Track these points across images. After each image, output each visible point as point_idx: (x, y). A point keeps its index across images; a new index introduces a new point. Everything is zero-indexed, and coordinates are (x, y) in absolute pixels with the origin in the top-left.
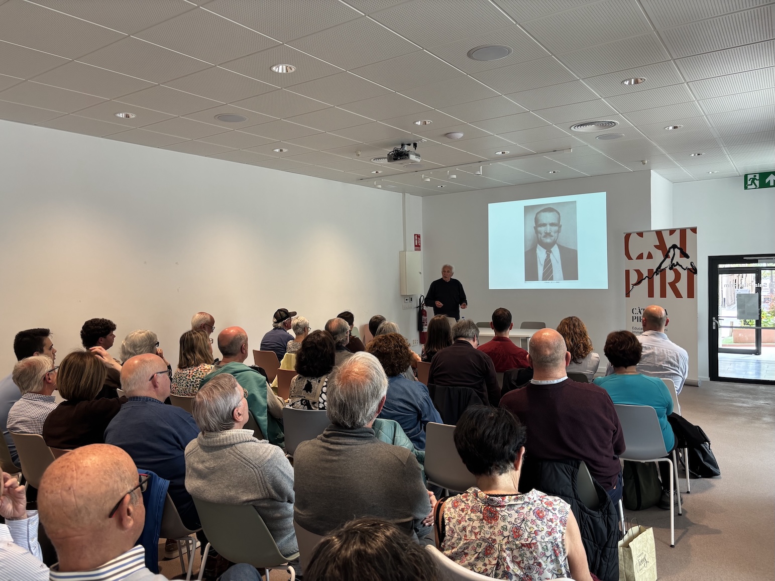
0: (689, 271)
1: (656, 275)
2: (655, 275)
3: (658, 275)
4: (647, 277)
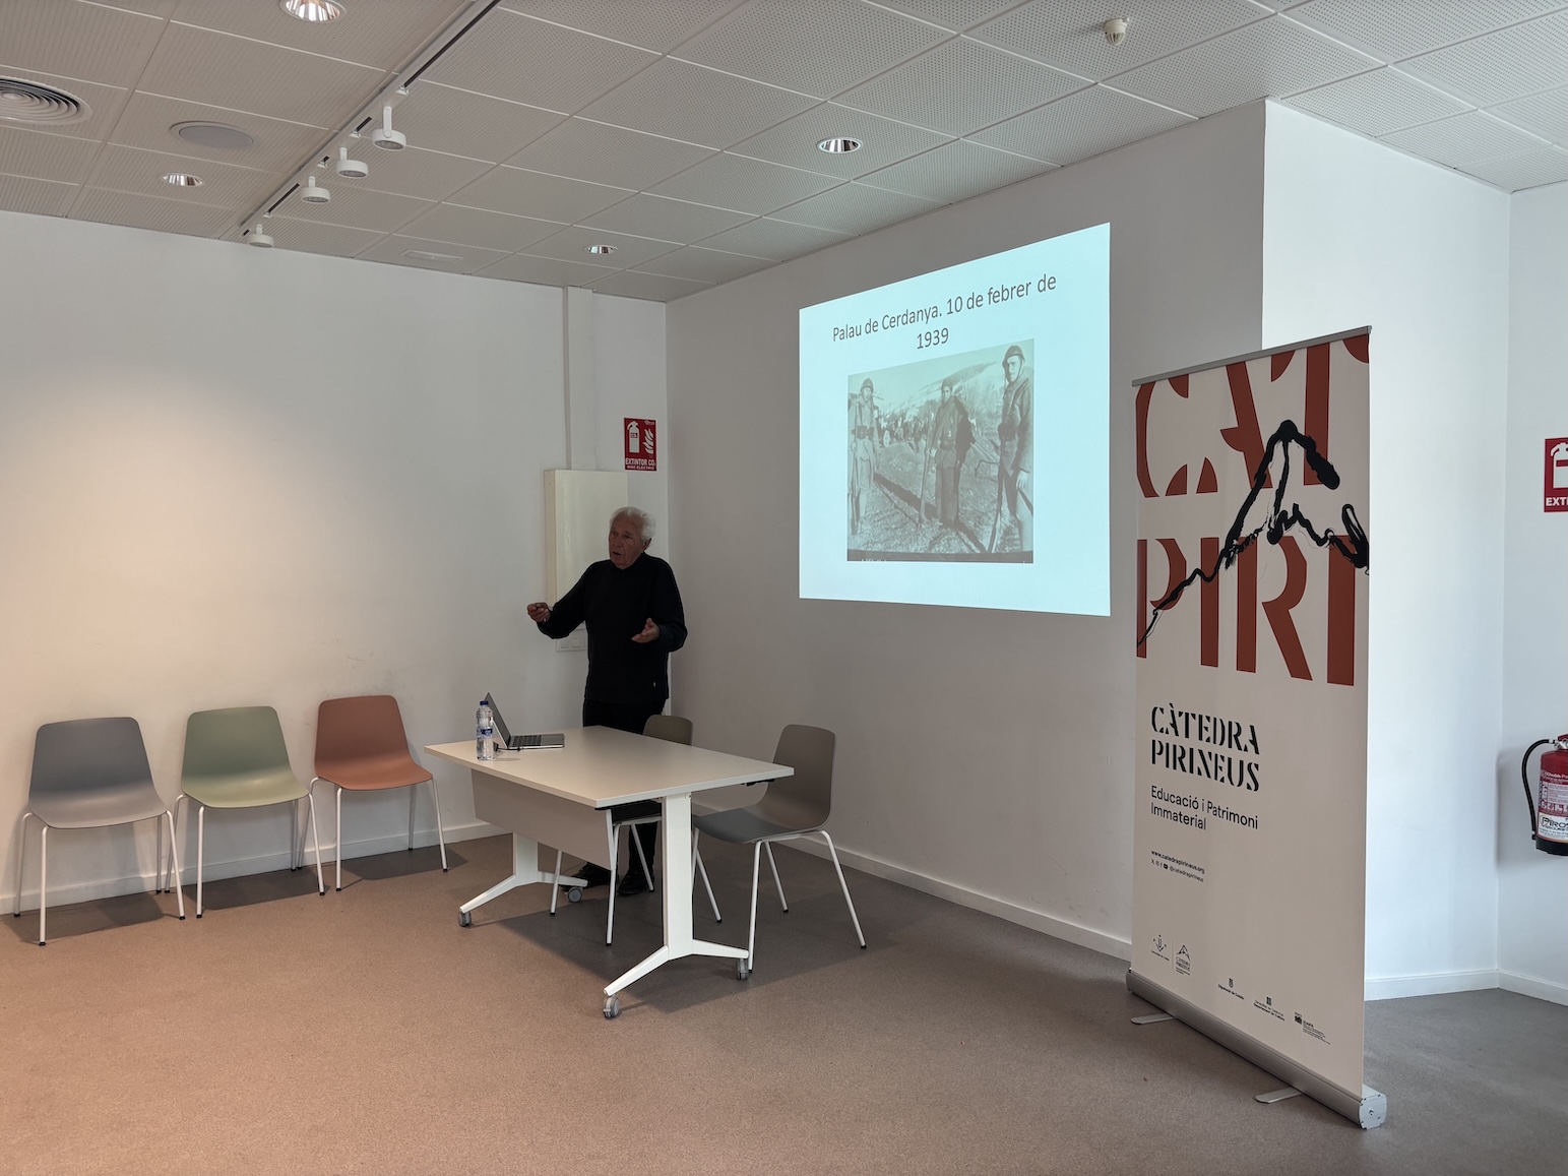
3: (1231, 568)
4: (1197, 571)
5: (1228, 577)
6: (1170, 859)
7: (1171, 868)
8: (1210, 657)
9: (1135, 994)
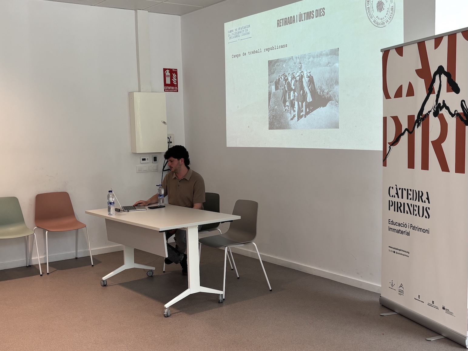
0: (459, 119)
1: (418, 127)
2: (416, 127)
3: (419, 127)
4: (406, 130)
5: (418, 131)
6: (396, 249)
7: (397, 253)
8: (411, 165)
9: (383, 306)
